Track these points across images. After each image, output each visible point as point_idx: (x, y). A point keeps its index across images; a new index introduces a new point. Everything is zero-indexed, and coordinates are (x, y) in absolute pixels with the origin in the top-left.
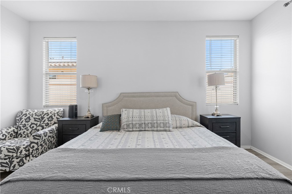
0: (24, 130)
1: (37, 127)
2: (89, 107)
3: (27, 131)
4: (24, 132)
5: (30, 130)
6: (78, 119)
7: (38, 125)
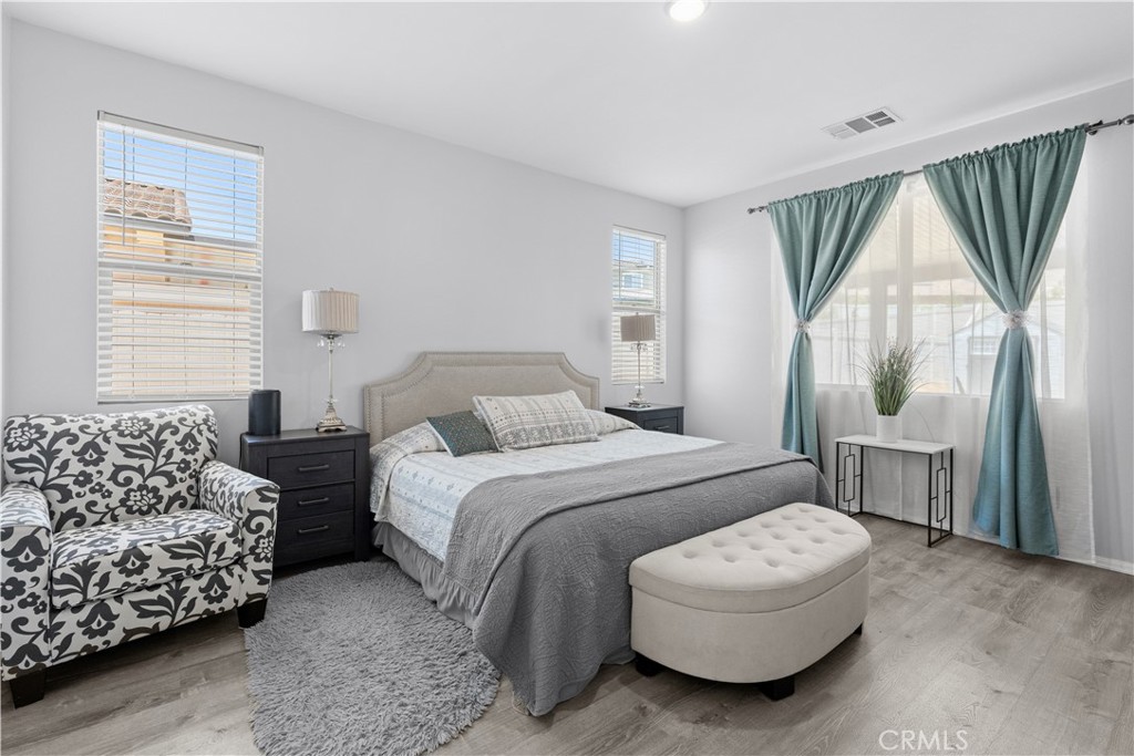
0: (90, 497)
1: (145, 480)
2: (331, 397)
3: (104, 497)
4: (94, 503)
5: (119, 493)
6: (284, 438)
7: (148, 471)
